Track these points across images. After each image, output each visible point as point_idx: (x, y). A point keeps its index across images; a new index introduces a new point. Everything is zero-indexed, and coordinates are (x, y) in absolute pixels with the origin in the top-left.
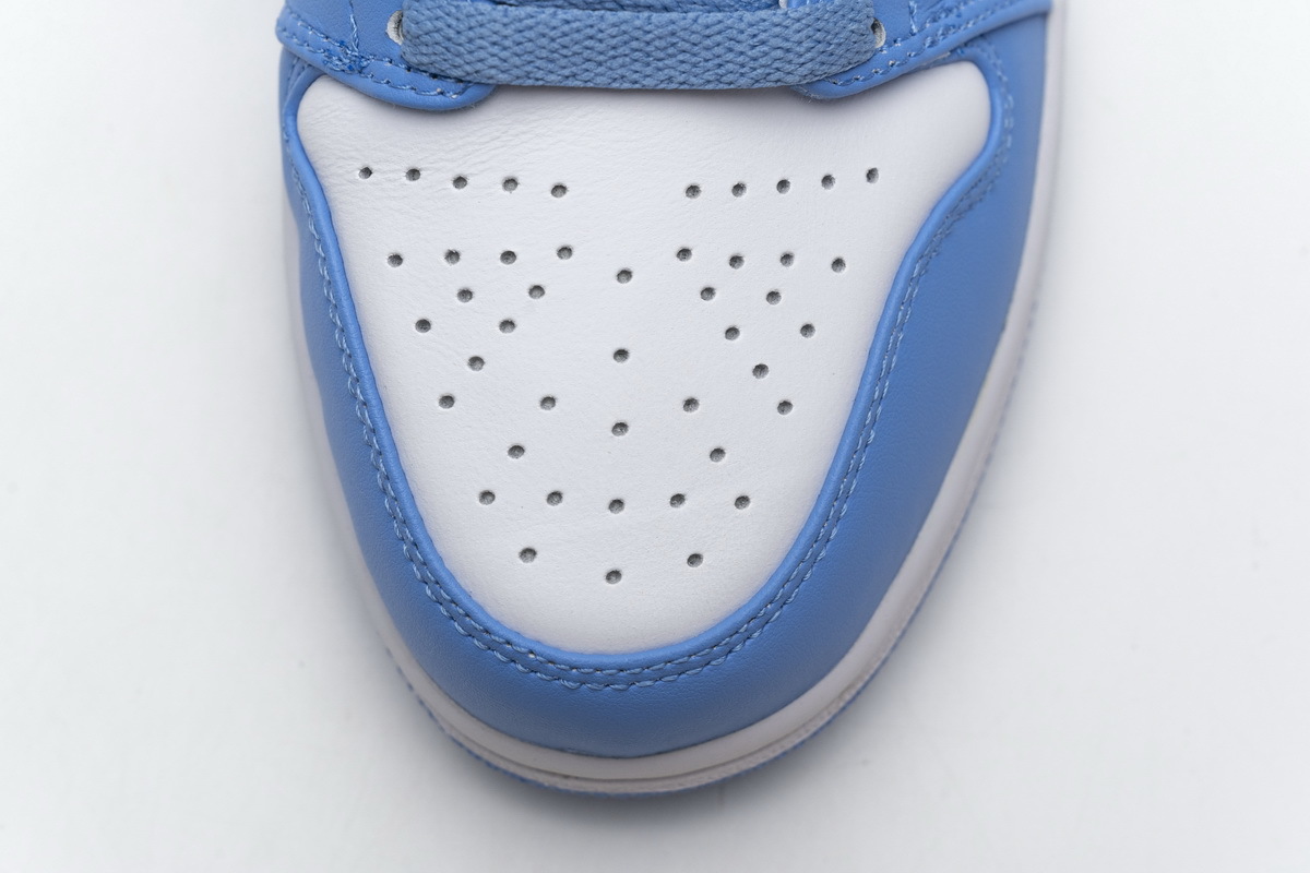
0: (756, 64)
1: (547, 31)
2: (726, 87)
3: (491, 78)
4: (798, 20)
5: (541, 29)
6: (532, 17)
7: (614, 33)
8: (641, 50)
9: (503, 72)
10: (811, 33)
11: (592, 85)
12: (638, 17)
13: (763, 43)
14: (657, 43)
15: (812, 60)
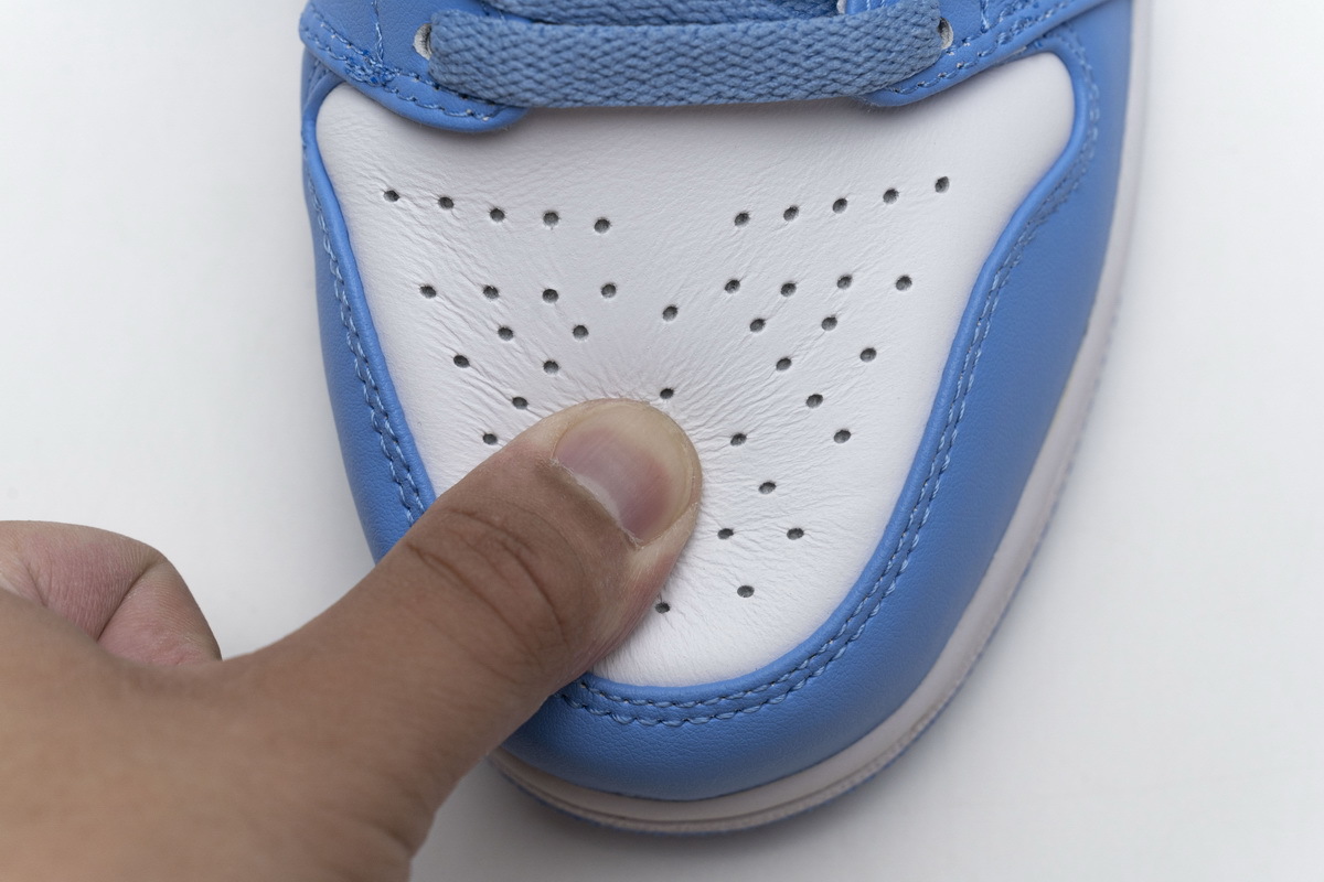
0: (811, 76)
1: (586, 51)
2: (779, 99)
3: (527, 101)
4: (856, 28)
5: (580, 49)
6: (570, 36)
7: (659, 50)
8: (687, 67)
9: (539, 95)
10: (870, 42)
11: (634, 104)
12: (684, 32)
13: (818, 53)
14: (704, 58)
15: (870, 70)
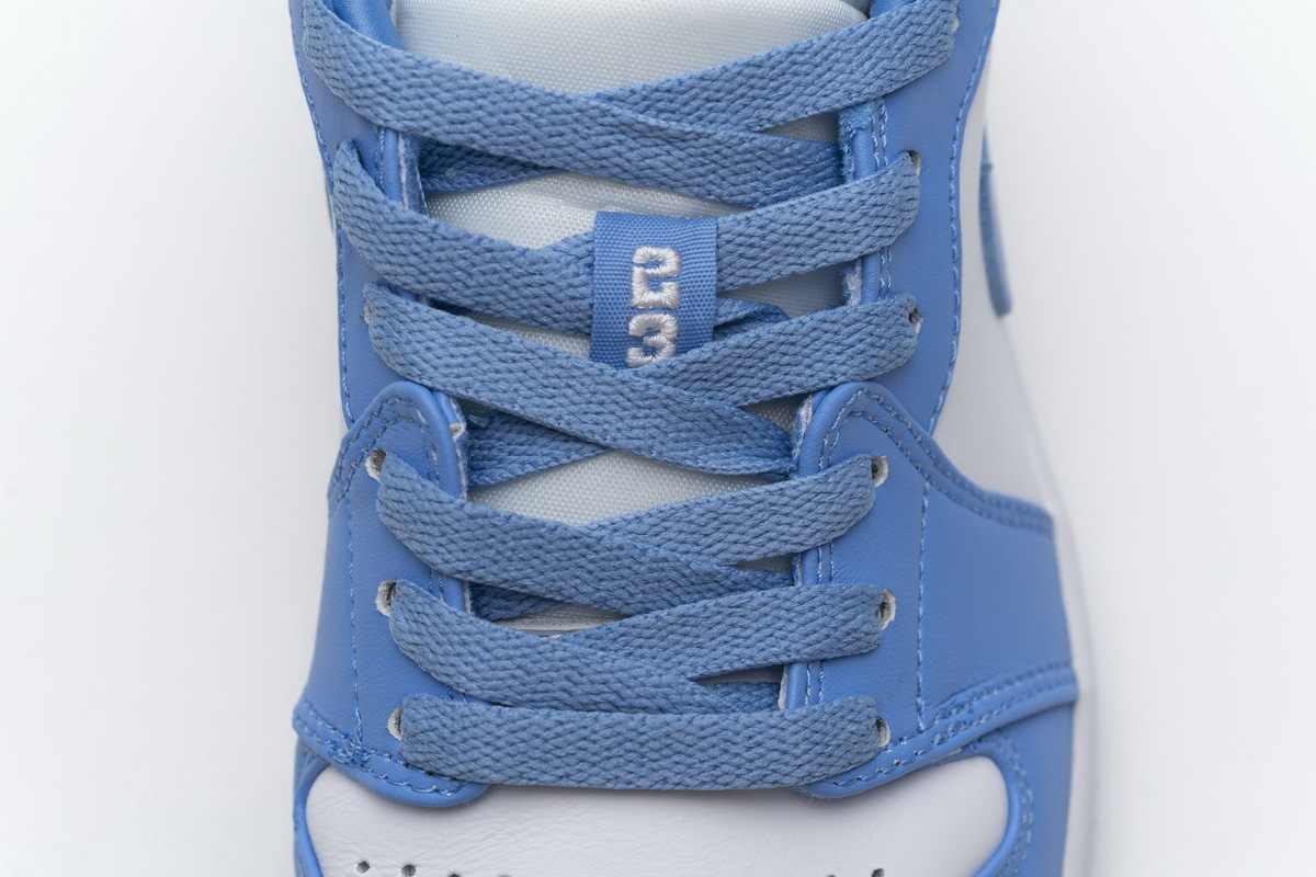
0: (752, 766)
1: (540, 732)
2: (723, 788)
3: (484, 777)
4: (795, 722)
5: (534, 729)
6: (526, 718)
7: (608, 735)
8: (635, 751)
9: (496, 772)
10: (808, 735)
11: (586, 785)
12: (632, 719)
13: (759, 745)
14: (651, 744)
15: (809, 762)
